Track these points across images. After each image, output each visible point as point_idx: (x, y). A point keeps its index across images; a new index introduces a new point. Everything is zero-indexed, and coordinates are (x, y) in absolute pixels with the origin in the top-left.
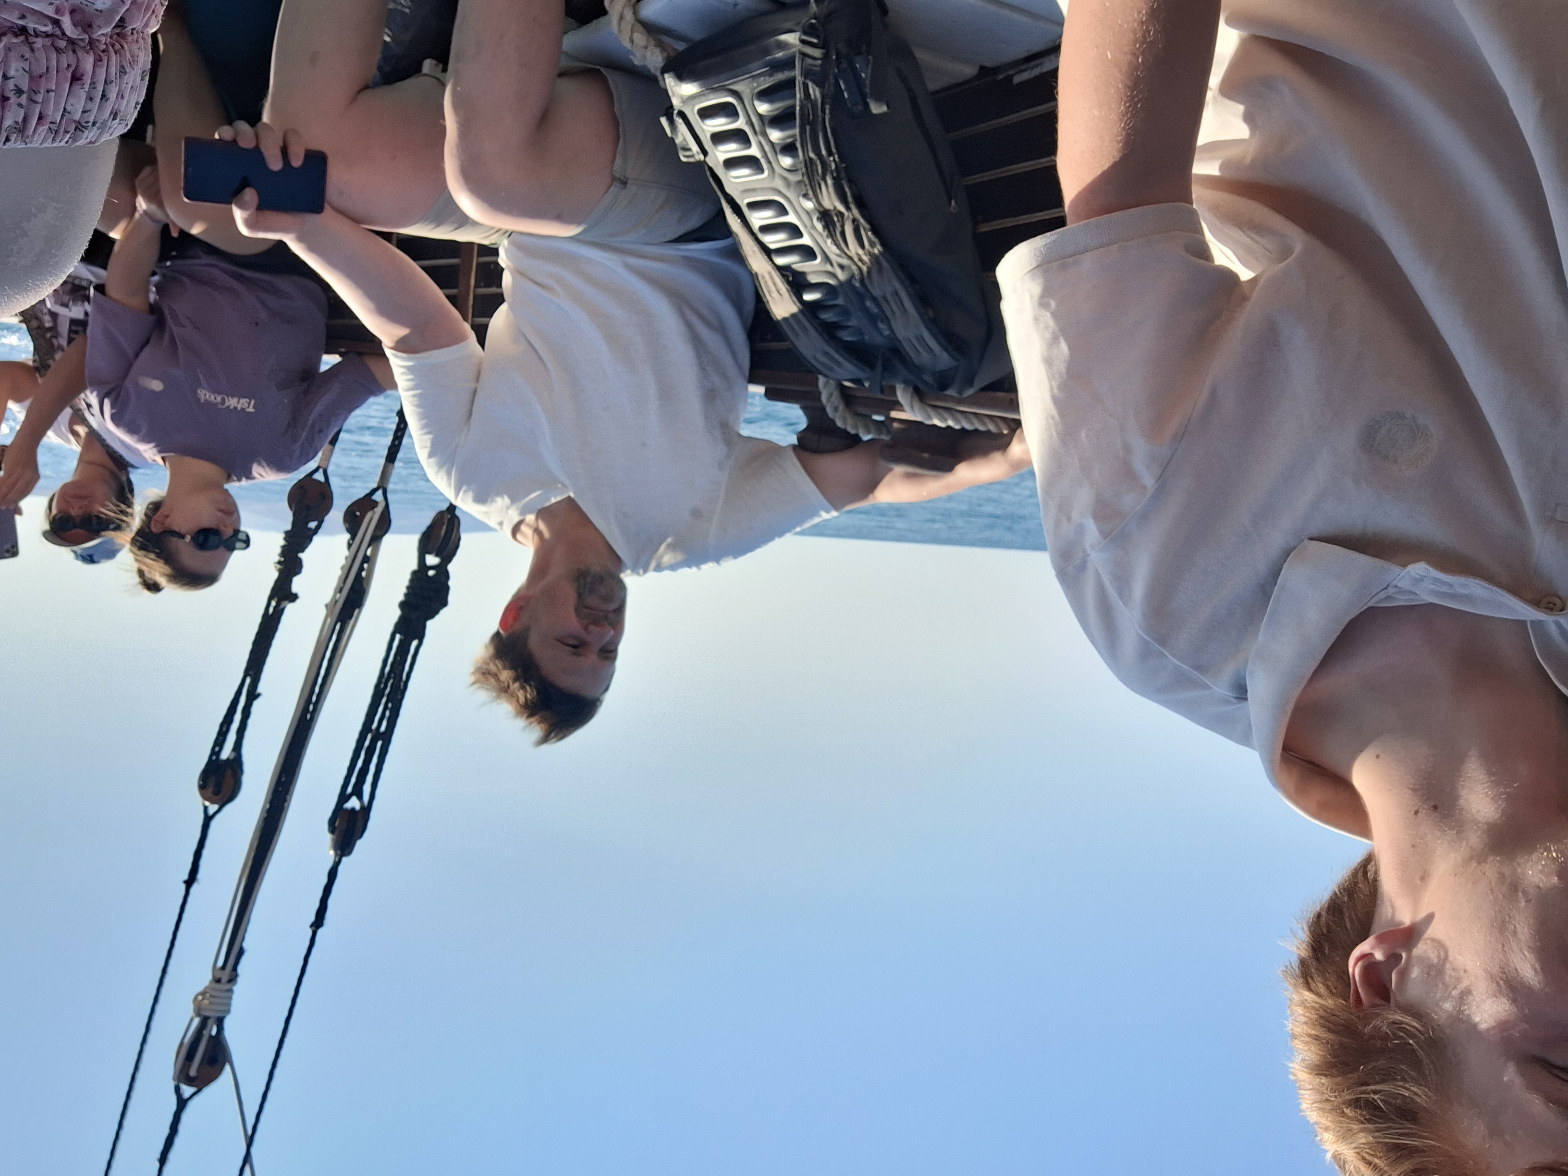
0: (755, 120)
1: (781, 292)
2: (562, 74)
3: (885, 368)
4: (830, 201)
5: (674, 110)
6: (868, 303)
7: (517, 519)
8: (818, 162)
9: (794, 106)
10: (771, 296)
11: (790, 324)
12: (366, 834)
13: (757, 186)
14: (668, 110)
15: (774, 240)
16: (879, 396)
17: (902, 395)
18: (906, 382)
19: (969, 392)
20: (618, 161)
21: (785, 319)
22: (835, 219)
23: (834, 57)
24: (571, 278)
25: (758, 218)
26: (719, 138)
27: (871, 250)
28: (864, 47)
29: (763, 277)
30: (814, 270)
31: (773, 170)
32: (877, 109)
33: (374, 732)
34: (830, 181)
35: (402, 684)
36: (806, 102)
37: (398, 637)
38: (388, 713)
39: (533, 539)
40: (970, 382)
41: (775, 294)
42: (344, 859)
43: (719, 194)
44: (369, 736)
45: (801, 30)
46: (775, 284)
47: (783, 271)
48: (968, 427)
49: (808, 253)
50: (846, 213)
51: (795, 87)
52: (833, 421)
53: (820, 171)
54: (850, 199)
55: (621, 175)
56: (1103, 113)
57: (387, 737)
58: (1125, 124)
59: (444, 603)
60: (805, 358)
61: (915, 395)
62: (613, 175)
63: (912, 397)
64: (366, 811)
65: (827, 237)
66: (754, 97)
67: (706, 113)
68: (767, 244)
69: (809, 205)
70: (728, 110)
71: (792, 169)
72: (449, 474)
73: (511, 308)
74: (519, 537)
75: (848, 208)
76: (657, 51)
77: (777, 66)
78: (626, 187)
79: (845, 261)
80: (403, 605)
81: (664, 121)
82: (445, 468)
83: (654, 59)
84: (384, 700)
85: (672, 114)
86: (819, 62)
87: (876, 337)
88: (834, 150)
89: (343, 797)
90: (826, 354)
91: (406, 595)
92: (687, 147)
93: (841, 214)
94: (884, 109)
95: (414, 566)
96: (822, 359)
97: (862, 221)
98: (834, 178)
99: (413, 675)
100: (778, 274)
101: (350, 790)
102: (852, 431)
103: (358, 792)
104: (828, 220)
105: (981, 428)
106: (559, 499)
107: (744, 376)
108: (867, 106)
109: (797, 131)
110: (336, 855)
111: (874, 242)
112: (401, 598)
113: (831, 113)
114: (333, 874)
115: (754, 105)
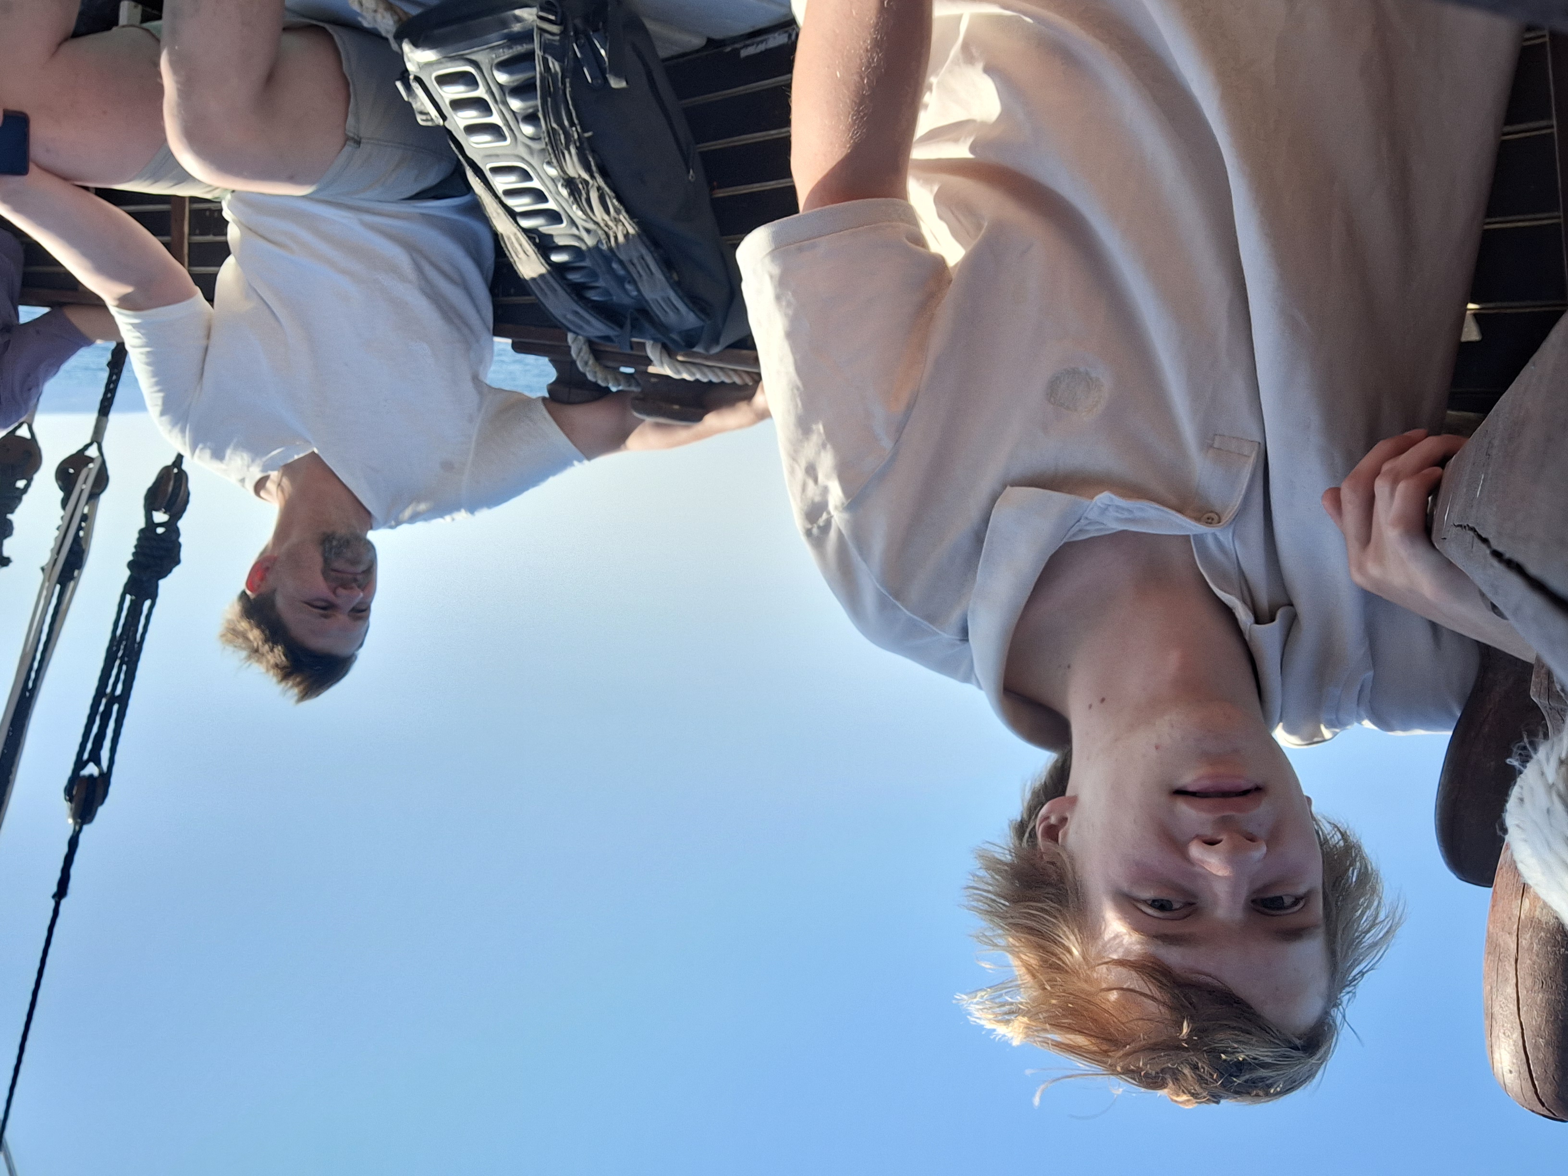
0: (495, 89)
1: (528, 254)
2: (287, 29)
3: (633, 327)
4: (574, 168)
5: (409, 75)
6: (615, 266)
7: (259, 476)
8: (561, 132)
9: (534, 78)
10: (517, 256)
11: (538, 284)
12: (108, 800)
13: (499, 152)
14: (404, 75)
15: (519, 204)
16: (629, 351)
17: (651, 351)
18: (655, 340)
19: (716, 350)
20: (351, 120)
21: (533, 279)
22: (580, 186)
23: (572, 34)
24: (305, 235)
25: (501, 183)
26: (458, 104)
27: (617, 216)
28: (601, 24)
29: (509, 238)
30: (560, 233)
31: (515, 138)
32: (616, 83)
33: (108, 696)
34: (573, 151)
35: (136, 646)
36: (546, 75)
37: (128, 598)
38: (122, 676)
39: (277, 496)
40: (716, 340)
41: (522, 255)
42: (86, 828)
43: (460, 157)
44: (104, 701)
45: (538, 6)
46: (521, 245)
47: (530, 233)
48: (715, 380)
49: (554, 217)
50: (591, 182)
51: (534, 60)
52: (584, 375)
53: (563, 141)
54: (594, 168)
55: (355, 134)
56: (833, 123)
57: (123, 700)
58: (853, 133)
59: (178, 562)
60: (554, 317)
61: (663, 351)
62: (346, 135)
63: (661, 353)
64: (105, 778)
65: (573, 204)
66: (493, 68)
67: (443, 80)
68: (512, 208)
69: (553, 172)
70: (467, 79)
71: (536, 137)
72: (183, 431)
73: (240, 262)
74: (262, 493)
75: (592, 177)
76: (388, 16)
77: (514, 39)
78: (359, 147)
79: (591, 226)
80: (131, 565)
81: (399, 84)
82: (179, 426)
83: (386, 24)
84: (117, 663)
85: (408, 79)
86: (557, 38)
87: (622, 297)
88: (576, 121)
89: (80, 764)
90: (576, 313)
91: (134, 554)
92: (426, 111)
93: (587, 183)
94: (623, 84)
95: (142, 524)
96: (570, 316)
97: (607, 189)
98: (577, 148)
99: (148, 636)
100: (525, 236)
101: (86, 756)
102: (603, 384)
103: (95, 757)
104: (573, 187)
105: (727, 381)
106: (302, 455)
107: (489, 330)
108: (606, 81)
109: (539, 102)
110: (76, 823)
111: (619, 209)
112: (130, 558)
113: (571, 86)
114: (73, 843)
115: (493, 75)
